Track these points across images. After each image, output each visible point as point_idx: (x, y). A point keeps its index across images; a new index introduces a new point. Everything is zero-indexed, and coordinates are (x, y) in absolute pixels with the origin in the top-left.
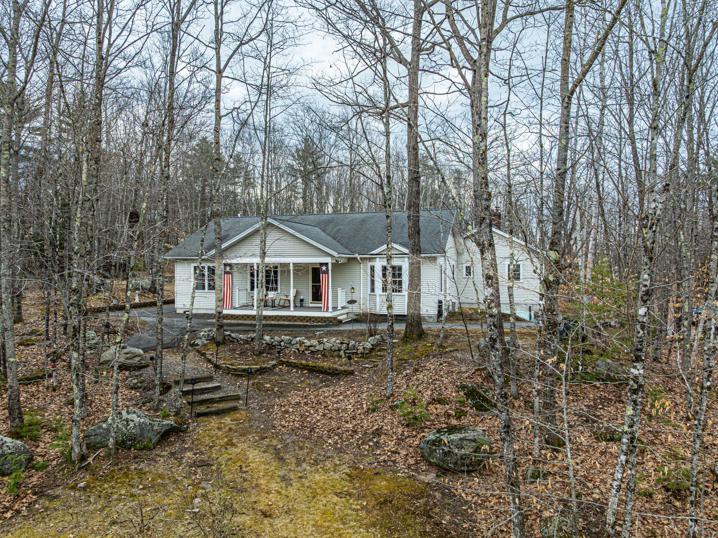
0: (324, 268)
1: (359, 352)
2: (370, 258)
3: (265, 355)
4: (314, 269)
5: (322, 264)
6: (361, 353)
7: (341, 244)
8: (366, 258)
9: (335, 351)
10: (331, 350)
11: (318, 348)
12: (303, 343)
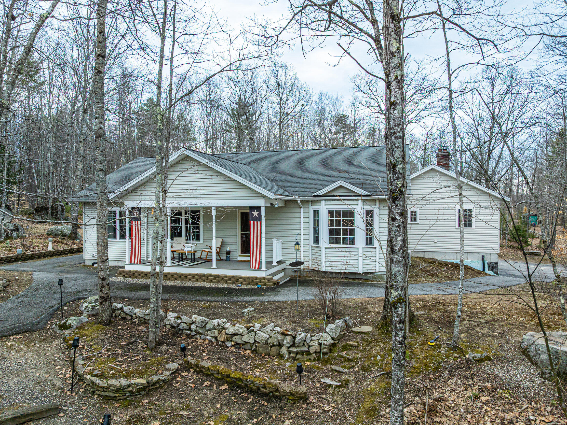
0: (255, 214)
1: (312, 350)
2: (312, 201)
3: (164, 347)
4: (242, 214)
5: (252, 208)
6: (316, 352)
7: (277, 184)
8: (308, 201)
9: (273, 346)
10: (266, 343)
11: (245, 338)
12: (224, 328)
